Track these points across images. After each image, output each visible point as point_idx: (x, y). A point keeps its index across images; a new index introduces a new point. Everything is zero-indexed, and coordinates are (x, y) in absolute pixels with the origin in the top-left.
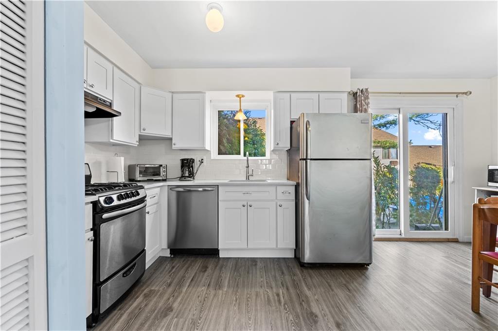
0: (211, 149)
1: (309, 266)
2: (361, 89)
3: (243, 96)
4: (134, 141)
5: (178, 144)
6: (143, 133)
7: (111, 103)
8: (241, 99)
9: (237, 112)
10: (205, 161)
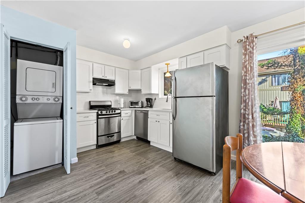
0: (159, 93)
1: (179, 160)
2: (246, 37)
3: (169, 64)
4: (126, 92)
5: (143, 92)
6: (130, 89)
7: (114, 81)
8: (168, 65)
9: (166, 73)
10: (157, 99)
